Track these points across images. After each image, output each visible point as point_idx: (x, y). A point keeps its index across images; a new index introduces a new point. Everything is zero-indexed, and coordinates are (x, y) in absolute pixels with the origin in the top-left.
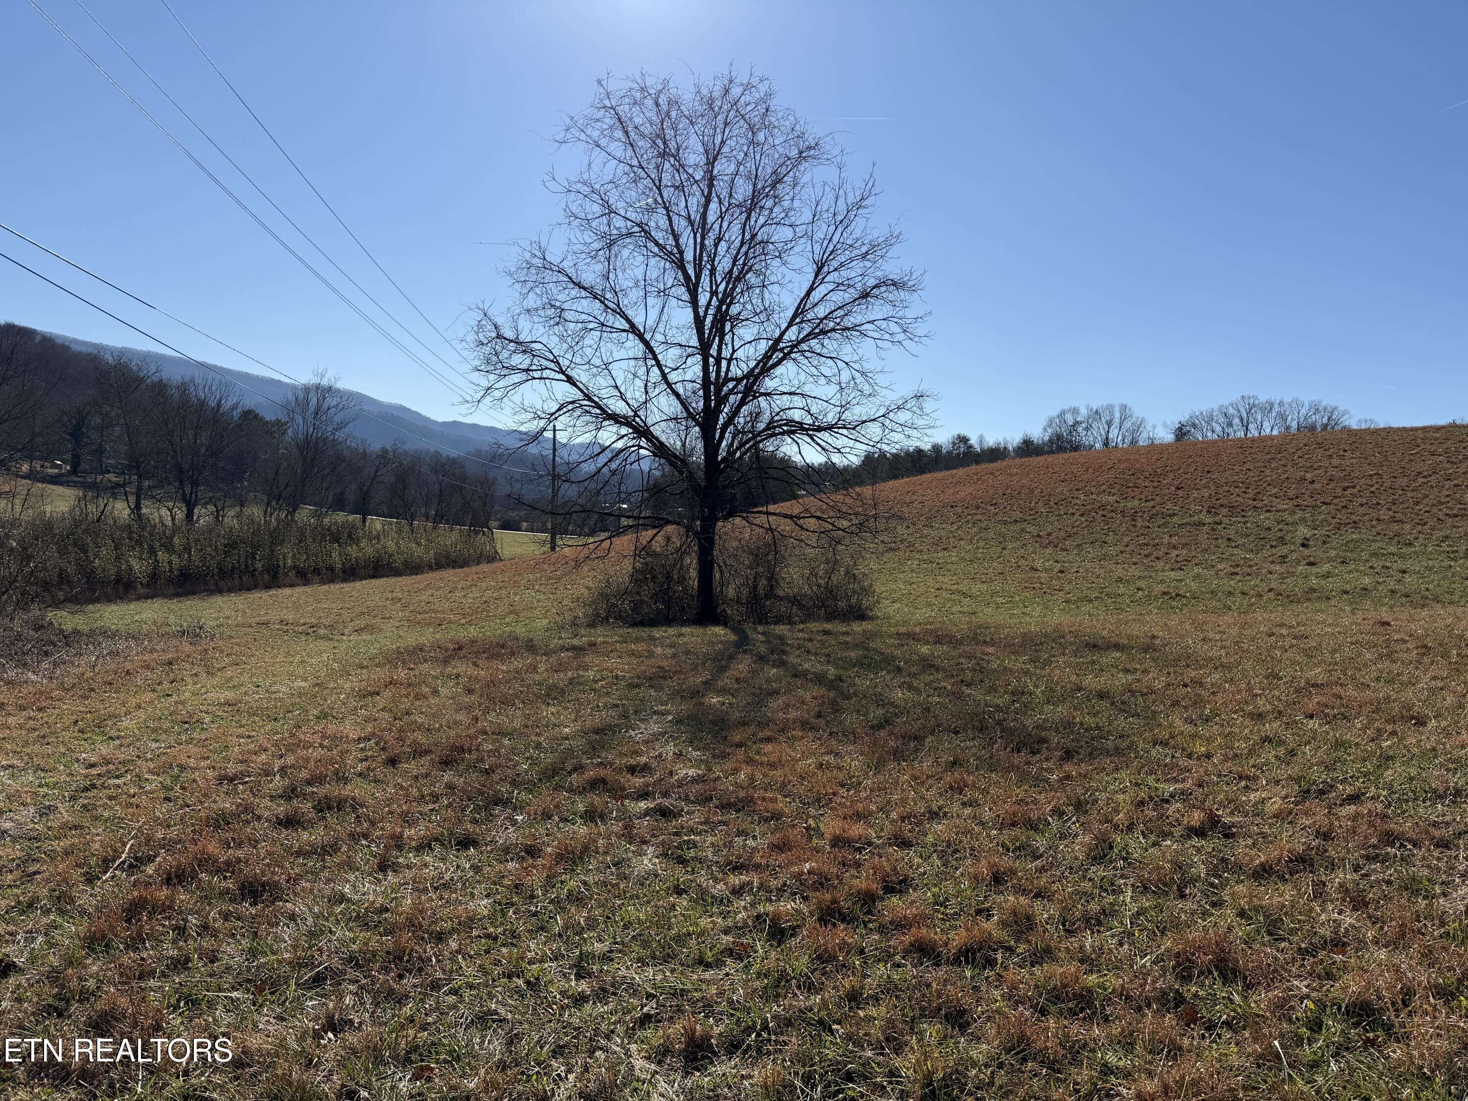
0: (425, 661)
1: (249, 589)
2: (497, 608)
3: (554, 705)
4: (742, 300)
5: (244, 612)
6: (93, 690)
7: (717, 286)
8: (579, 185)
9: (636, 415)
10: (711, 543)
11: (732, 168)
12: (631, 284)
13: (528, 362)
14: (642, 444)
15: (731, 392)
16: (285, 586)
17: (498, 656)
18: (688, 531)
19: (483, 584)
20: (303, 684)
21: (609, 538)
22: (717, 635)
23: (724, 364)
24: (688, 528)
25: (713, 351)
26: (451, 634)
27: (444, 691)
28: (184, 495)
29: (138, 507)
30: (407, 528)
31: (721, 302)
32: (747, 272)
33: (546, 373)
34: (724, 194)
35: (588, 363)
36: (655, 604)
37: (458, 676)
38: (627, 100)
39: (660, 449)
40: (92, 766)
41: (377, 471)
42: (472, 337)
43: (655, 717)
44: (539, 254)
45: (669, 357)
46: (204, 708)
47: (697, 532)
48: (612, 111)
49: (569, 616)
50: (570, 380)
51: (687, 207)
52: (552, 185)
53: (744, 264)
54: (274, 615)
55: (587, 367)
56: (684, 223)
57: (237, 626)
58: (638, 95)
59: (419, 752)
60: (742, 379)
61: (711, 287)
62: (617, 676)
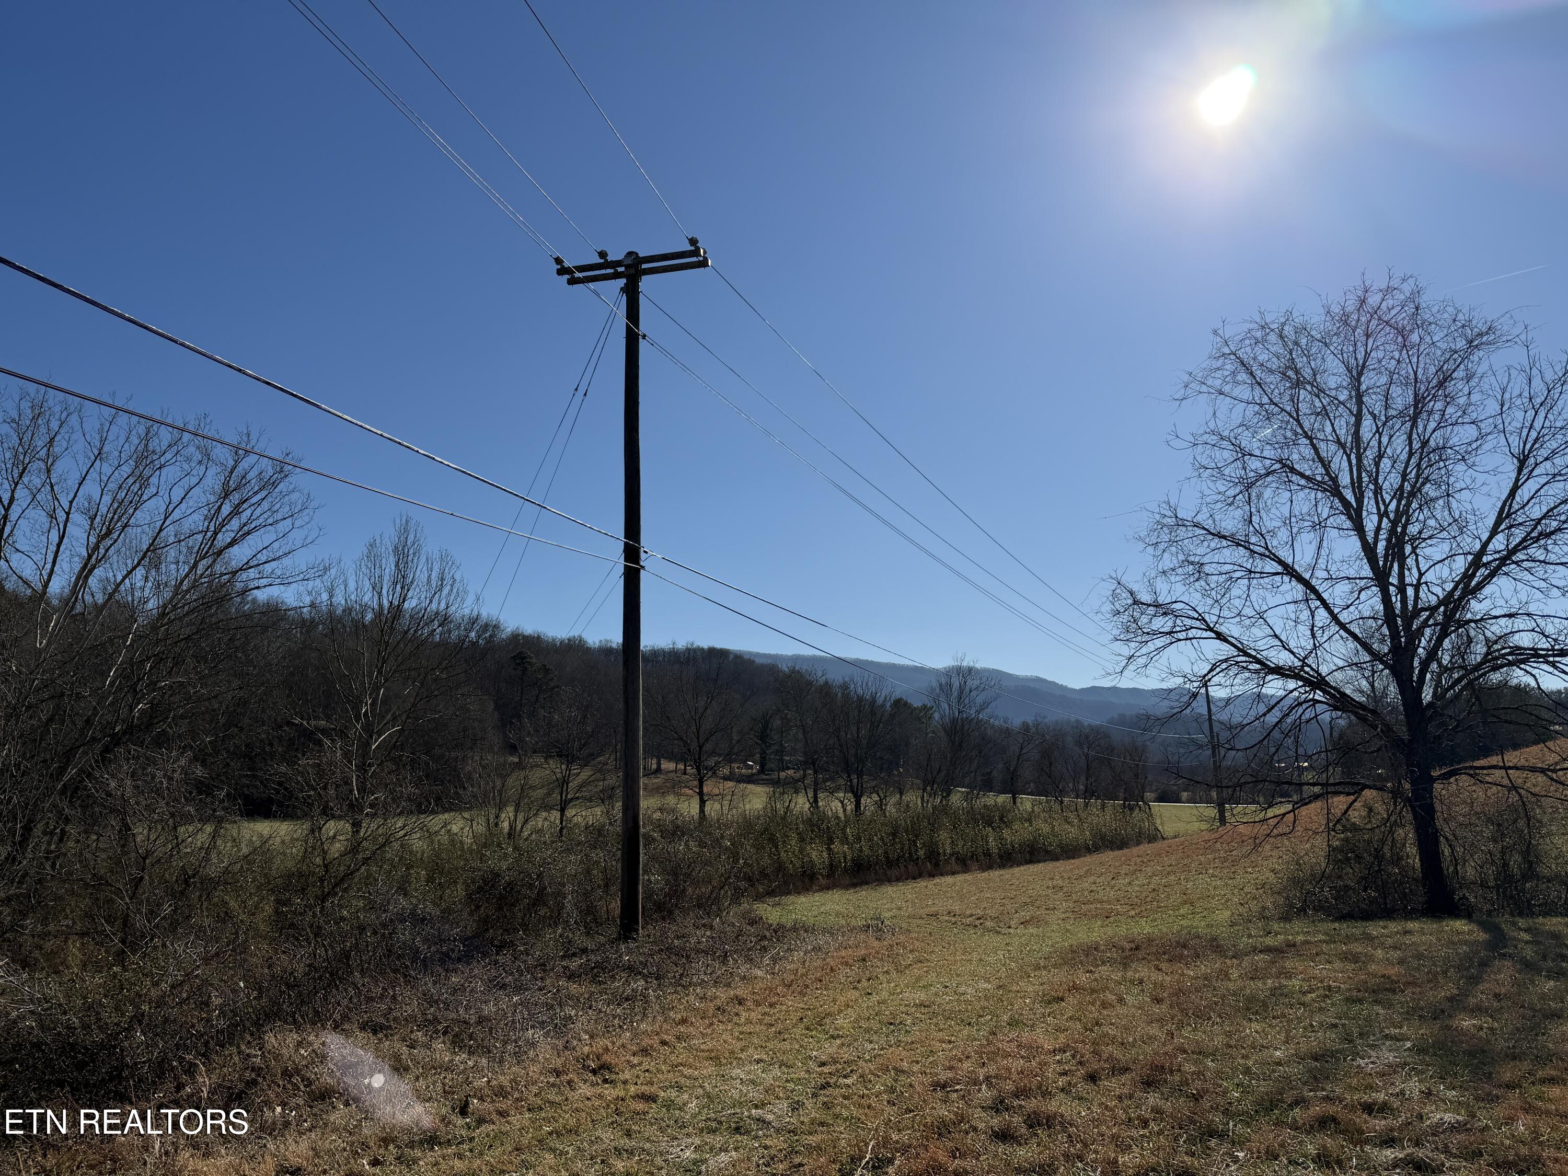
0: (1103, 963)
1: (914, 878)
2: (1168, 897)
3: (1257, 1020)
4: (1421, 517)
5: (914, 903)
6: (807, 986)
7: (1386, 506)
8: (1206, 437)
9: (1304, 664)
10: (1430, 810)
11: (1384, 379)
12: (1279, 524)
13: (1170, 624)
14: (1317, 697)
15: (1425, 624)
16: (947, 874)
17: (1181, 958)
18: (1395, 798)
19: (1149, 869)
20: (986, 985)
21: (1293, 811)
22: (1458, 933)
23: (1410, 591)
24: (1396, 794)
25: (1394, 580)
26: (1122, 931)
27: (1129, 999)
28: (851, 786)
29: (816, 801)
30: (1057, 807)
31: (1394, 523)
32: (1423, 484)
33: (1192, 633)
34: (1378, 408)
35: (1239, 614)
36: (1365, 890)
37: (1141, 982)
38: (1247, 342)
39: (1340, 701)
40: (823, 1064)
41: (1022, 749)
42: (1108, 607)
43: (1388, 1043)
44: (1169, 513)
45: (1337, 594)
46: (904, 1010)
47: (1408, 800)
48: (1232, 357)
49: (1254, 906)
50: (1220, 636)
51: (1334, 430)
52: (1177, 443)
53: (1418, 476)
54: (941, 906)
55: (1238, 619)
56: (1333, 447)
57: (909, 917)
58: (1259, 334)
59: (1119, 1070)
60: (1436, 608)
61: (1378, 509)
62: (1330, 986)
